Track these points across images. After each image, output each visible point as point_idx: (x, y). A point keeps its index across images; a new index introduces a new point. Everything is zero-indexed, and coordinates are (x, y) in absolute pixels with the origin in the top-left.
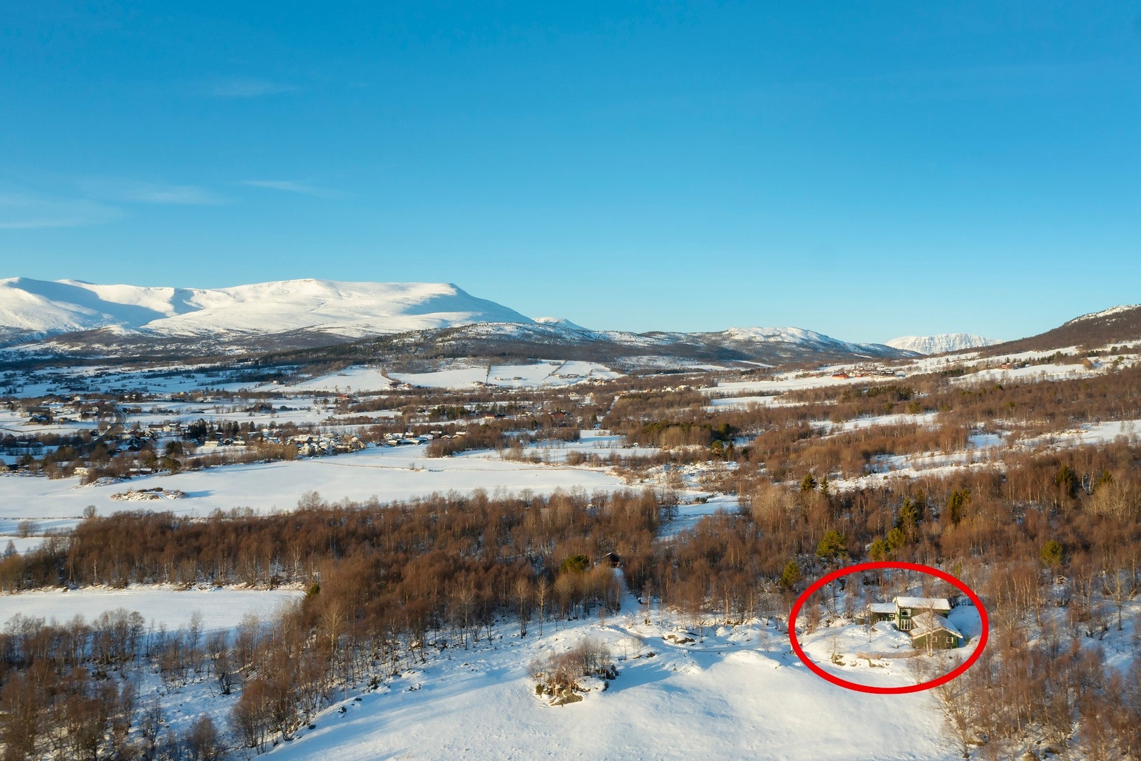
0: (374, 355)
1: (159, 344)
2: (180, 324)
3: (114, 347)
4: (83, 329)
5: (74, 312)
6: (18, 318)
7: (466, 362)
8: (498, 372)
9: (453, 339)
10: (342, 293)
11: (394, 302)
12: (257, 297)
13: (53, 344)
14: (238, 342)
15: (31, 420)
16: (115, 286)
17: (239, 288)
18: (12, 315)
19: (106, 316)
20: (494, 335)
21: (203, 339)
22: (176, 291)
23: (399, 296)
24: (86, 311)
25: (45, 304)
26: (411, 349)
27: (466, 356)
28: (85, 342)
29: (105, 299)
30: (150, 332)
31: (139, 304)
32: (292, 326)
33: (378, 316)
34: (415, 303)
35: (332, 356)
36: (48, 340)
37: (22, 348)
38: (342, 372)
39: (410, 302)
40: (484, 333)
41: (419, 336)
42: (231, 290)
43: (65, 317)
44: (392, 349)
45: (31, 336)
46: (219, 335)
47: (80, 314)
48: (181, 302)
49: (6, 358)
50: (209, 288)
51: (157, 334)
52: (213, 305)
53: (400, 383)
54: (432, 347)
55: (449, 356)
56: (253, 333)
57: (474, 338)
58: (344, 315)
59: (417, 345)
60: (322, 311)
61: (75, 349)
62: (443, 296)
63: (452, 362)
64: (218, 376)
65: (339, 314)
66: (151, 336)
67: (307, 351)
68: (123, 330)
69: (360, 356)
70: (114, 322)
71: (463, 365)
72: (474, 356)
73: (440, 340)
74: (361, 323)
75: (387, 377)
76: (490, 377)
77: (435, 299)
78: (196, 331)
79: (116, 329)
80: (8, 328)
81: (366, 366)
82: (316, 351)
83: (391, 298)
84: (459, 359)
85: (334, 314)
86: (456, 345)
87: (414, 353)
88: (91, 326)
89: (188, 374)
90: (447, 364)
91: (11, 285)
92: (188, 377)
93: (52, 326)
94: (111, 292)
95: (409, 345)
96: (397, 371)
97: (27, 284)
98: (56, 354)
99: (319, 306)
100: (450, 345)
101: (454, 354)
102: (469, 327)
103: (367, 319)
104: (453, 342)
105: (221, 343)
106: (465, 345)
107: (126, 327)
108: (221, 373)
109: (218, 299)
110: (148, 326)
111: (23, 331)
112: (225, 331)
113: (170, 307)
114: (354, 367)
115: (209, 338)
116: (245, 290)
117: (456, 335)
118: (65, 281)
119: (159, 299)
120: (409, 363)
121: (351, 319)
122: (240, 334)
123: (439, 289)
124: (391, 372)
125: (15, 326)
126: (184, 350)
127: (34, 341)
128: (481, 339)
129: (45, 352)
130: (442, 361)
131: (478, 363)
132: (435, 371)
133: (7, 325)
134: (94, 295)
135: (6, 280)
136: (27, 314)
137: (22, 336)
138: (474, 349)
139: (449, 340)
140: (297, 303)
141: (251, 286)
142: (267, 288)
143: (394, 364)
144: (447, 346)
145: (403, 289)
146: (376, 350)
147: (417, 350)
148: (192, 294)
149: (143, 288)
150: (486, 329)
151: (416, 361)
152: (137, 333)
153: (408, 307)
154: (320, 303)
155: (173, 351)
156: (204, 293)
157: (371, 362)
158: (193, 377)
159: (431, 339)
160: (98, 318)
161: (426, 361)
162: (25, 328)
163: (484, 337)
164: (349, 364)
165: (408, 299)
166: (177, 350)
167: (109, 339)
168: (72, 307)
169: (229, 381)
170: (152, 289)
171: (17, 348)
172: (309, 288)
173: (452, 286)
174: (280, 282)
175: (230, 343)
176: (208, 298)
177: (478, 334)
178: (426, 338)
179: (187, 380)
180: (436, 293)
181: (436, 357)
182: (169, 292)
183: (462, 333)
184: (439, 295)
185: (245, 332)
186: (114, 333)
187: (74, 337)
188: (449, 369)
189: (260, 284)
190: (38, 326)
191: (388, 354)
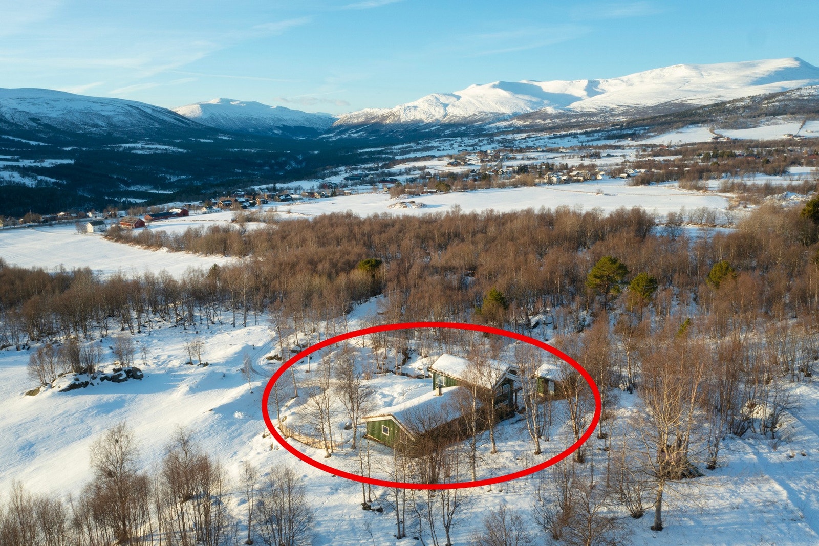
0: (708, 117)
1: (574, 118)
2: (589, 104)
3: (548, 121)
4: (532, 111)
5: (527, 101)
6: (497, 106)
7: (784, 119)
8: (812, 125)
9: (778, 101)
10: (703, 73)
11: (744, 76)
12: (642, 82)
13: (515, 121)
14: (624, 114)
15: (448, 164)
16: (552, 82)
17: (630, 76)
18: (493, 104)
19: (545, 102)
20: (815, 95)
21: (601, 113)
22: (589, 81)
23: (749, 72)
24: (534, 100)
25: (512, 97)
26: (739, 111)
27: (785, 114)
28: (531, 119)
29: (546, 91)
30: (570, 110)
31: (567, 92)
32: (663, 100)
33: (730, 88)
34: (761, 76)
35: (676, 119)
36: (512, 119)
37: (498, 124)
38: (680, 130)
39: (758, 76)
40: (806, 94)
41: (749, 101)
42: (625, 78)
43: (522, 104)
44: (723, 112)
45: (504, 117)
46: (613, 110)
47: (530, 101)
48: (592, 89)
49: (489, 131)
50: (611, 78)
51: (574, 111)
52: (612, 89)
53: (721, 136)
54: (757, 109)
55: (771, 115)
56: (635, 107)
57: (797, 99)
58: (703, 89)
59: (745, 107)
60: (687, 87)
61: (526, 123)
62: (787, 68)
63: (772, 119)
64: (594, 136)
65: (699, 89)
66: (570, 113)
67: (660, 116)
68: (553, 110)
69: (697, 118)
70: (549, 105)
71: (782, 121)
72: (793, 113)
73: (766, 102)
74: (714, 94)
75: (714, 133)
76: (802, 130)
77: (780, 71)
78: (598, 108)
79: (550, 110)
80: (492, 113)
81: (700, 125)
82: (666, 116)
83: (742, 73)
84: (779, 117)
85: (696, 89)
86: (779, 106)
87: (741, 113)
88: (537, 108)
89: (575, 136)
90: (767, 121)
91: (495, 86)
92: (574, 137)
93: (515, 110)
94: (550, 86)
95: (738, 108)
96: (723, 128)
97: (503, 86)
98: (516, 127)
99: (685, 84)
100: (774, 106)
101: (774, 113)
102: (793, 90)
103: (721, 91)
104: (777, 104)
105: (612, 115)
106: (786, 105)
107: (555, 108)
108: (596, 134)
109: (616, 85)
110: (569, 107)
111: (499, 114)
112: (617, 107)
113: (585, 93)
114: (690, 126)
115: (606, 112)
116: (634, 77)
117: (780, 98)
118: (524, 82)
119: (578, 88)
120: (735, 122)
121: (707, 92)
122: (627, 108)
123: (786, 63)
124: (718, 129)
125: (495, 111)
126: (588, 121)
127: (505, 120)
128: (802, 100)
129: (510, 126)
130: (764, 119)
131: (796, 119)
132: (755, 127)
133: (491, 111)
134: (540, 88)
135: (493, 83)
136: (502, 104)
137: (499, 117)
138: (794, 108)
139: (773, 102)
140: (669, 83)
141: (639, 74)
142: (649, 74)
143: (722, 123)
144: (771, 107)
145: (753, 66)
146: (711, 113)
147: (744, 111)
148: (599, 83)
149: (568, 82)
150: (809, 91)
151: (742, 120)
152: (562, 111)
153: (755, 79)
154: (686, 81)
155: (582, 122)
156: (607, 81)
157: (704, 122)
158: (578, 137)
159: (759, 102)
160: (540, 104)
161: (749, 120)
162: (501, 112)
163: (805, 98)
164: (687, 124)
165: (756, 73)
166: (585, 121)
167: (545, 116)
168: (527, 97)
169: (599, 139)
170: (574, 82)
171: (495, 124)
172: (680, 72)
173: (797, 59)
174: (659, 69)
175: (619, 115)
176: (609, 85)
177: (801, 96)
178: (754, 101)
179: (572, 140)
180: (782, 66)
181: (759, 116)
182: (585, 83)
183: (786, 95)
184: (784, 68)
185: (630, 107)
186: (549, 112)
187: (526, 116)
188: (768, 125)
189: (645, 72)
190: (507, 111)
191: (720, 116)
